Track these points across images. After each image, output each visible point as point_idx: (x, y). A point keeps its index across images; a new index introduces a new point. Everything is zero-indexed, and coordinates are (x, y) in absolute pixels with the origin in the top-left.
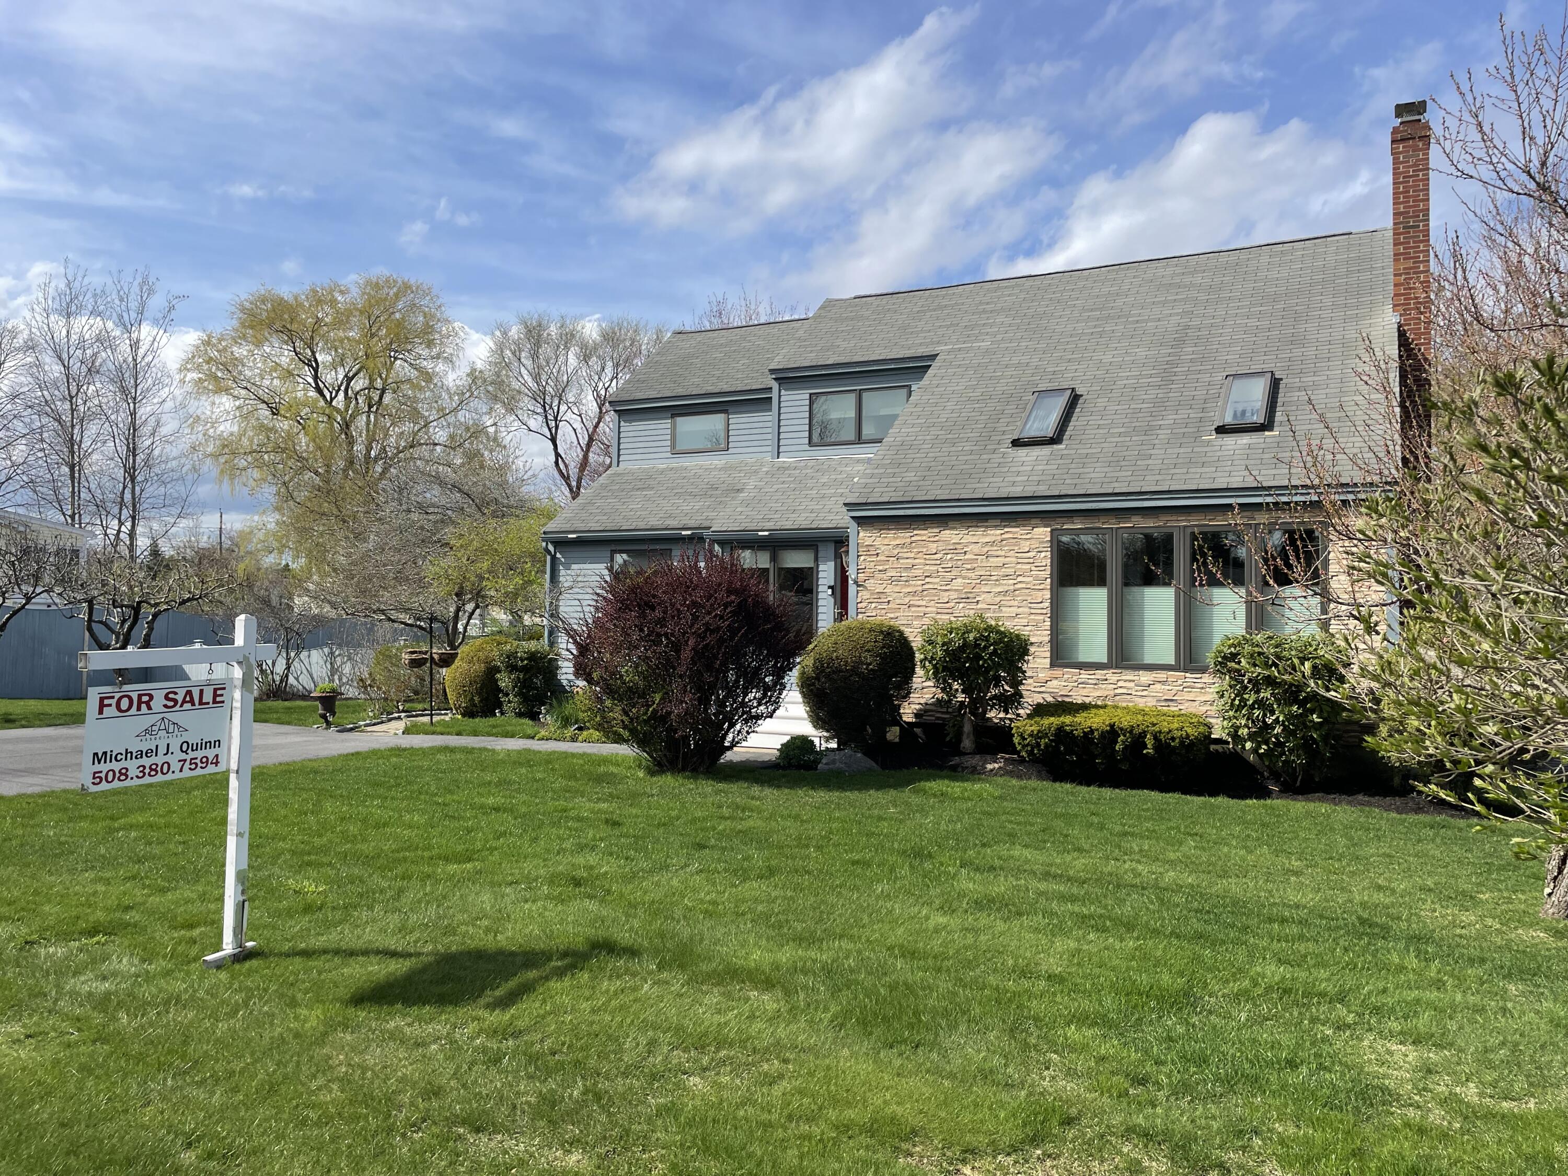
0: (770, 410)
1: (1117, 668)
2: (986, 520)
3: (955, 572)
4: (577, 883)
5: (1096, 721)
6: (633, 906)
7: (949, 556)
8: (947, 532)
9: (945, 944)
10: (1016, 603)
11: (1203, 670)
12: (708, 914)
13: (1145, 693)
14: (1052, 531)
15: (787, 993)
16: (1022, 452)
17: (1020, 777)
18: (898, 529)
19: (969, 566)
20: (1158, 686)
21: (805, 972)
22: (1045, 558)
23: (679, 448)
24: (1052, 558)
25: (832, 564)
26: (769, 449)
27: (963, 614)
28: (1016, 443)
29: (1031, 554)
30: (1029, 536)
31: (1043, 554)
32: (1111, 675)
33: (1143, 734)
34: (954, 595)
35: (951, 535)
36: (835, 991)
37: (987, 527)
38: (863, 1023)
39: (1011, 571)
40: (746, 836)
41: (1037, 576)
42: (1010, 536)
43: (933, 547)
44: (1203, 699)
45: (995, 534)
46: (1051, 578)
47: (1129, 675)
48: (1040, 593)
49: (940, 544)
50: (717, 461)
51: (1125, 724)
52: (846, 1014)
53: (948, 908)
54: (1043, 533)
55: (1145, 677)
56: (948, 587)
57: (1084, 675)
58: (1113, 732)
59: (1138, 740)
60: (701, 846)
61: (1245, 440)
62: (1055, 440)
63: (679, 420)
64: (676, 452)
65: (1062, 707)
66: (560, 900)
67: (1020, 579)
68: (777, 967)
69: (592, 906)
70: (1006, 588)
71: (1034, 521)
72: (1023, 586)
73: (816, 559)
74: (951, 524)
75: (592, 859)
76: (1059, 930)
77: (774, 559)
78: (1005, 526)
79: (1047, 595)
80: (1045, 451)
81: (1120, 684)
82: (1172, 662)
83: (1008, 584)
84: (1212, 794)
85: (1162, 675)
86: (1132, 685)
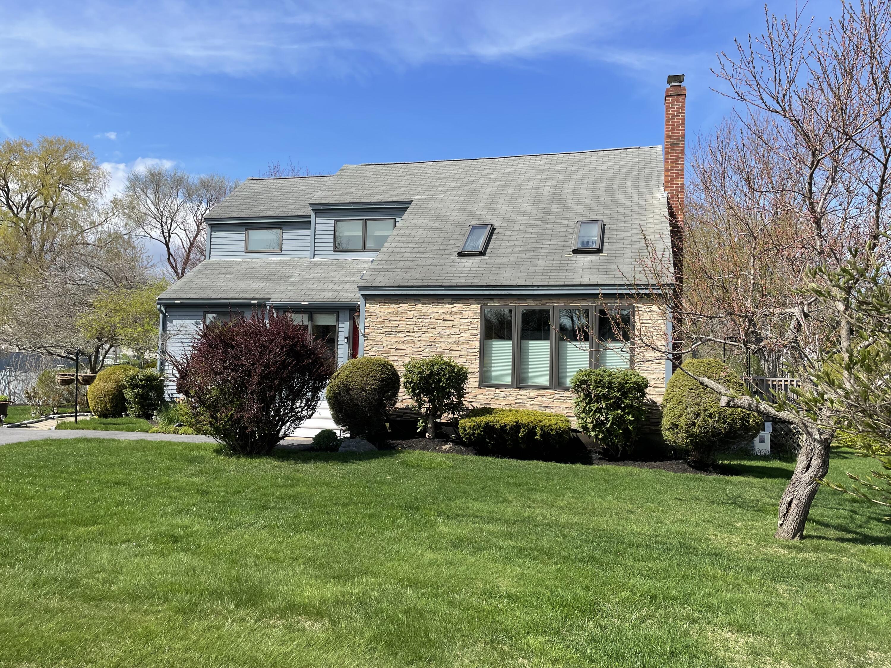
0: (310, 229)
1: (517, 387)
2: (443, 299)
3: (424, 330)
4: (176, 539)
5: (508, 420)
6: (217, 556)
7: (421, 320)
8: (420, 305)
9: (436, 575)
10: (459, 349)
11: (567, 389)
12: (273, 560)
13: (532, 403)
14: (481, 307)
15: (333, 622)
16: (464, 260)
17: (462, 453)
18: (390, 303)
19: (432, 326)
20: (540, 399)
21: (344, 604)
22: (477, 323)
23: (250, 249)
24: (481, 323)
25: (347, 324)
26: (309, 252)
27: (429, 354)
28: (460, 254)
29: (468, 320)
30: (468, 309)
31: (476, 320)
32: (512, 391)
33: (535, 428)
34: (423, 343)
35: (422, 308)
36: (367, 618)
37: (443, 303)
38: (390, 645)
39: (457, 330)
40: (296, 499)
41: (472, 333)
42: (457, 308)
43: (411, 314)
44: (565, 406)
45: (448, 307)
46: (480, 334)
47: (524, 392)
48: (474, 343)
49: (415, 312)
50: (275, 258)
51: (525, 422)
52: (377, 638)
53: (433, 547)
54: (476, 307)
55: (532, 393)
56: (420, 339)
57: (498, 392)
58: (517, 426)
59: (532, 431)
60: (265, 508)
61: (588, 258)
62: (482, 254)
63: (250, 232)
64: (248, 252)
65: (487, 411)
66: (162, 554)
67: (462, 334)
68: (324, 601)
69: (185, 558)
70: (454, 340)
71: (471, 300)
72: (464, 338)
73: (338, 320)
74: (422, 301)
75: (186, 521)
76: (507, 560)
77: (311, 319)
78: (454, 303)
79: (478, 344)
80: (477, 259)
81: (518, 397)
82: (548, 384)
83: (455, 338)
84: (573, 462)
85: (542, 392)
86: (525, 397)
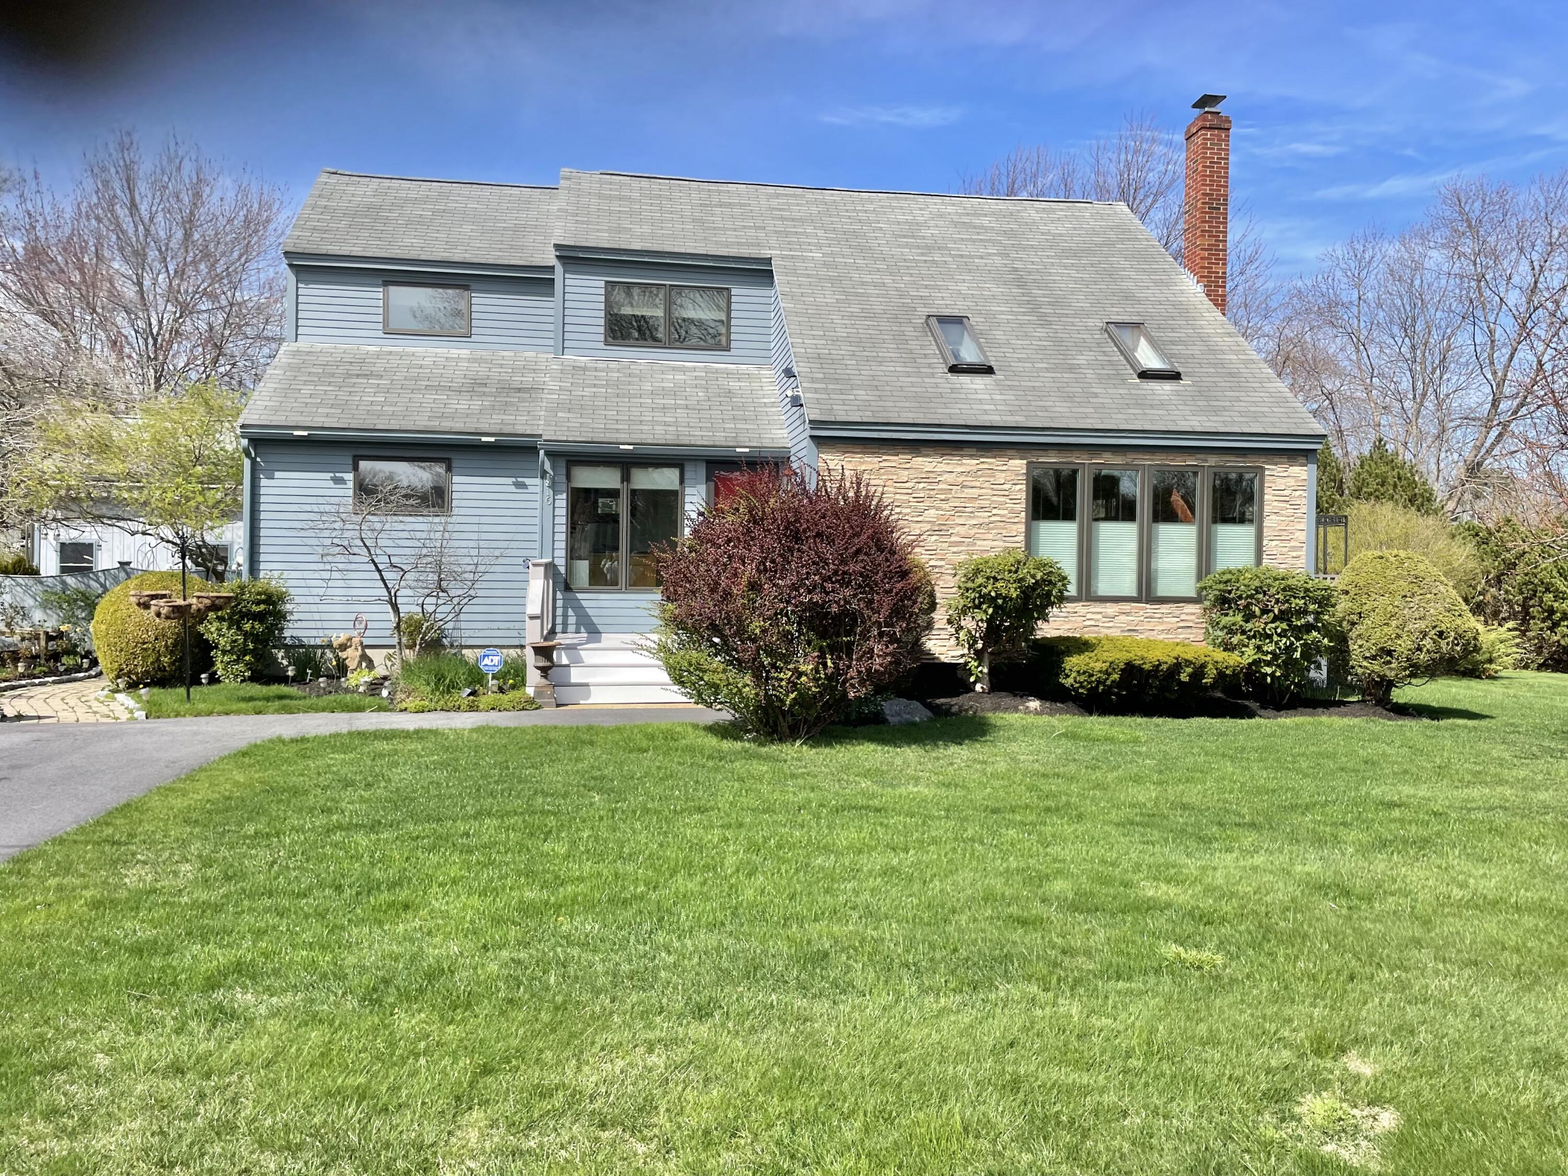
0: (553, 295)
1: (1087, 600)
2: (961, 449)
3: (927, 503)
7: (921, 486)
8: (920, 459)
10: (990, 536)
11: (1164, 600)
13: (1111, 624)
14: (1028, 463)
16: (965, 380)
18: (864, 453)
19: (943, 497)
20: (1123, 618)
22: (1021, 492)
23: (393, 325)
24: (1027, 491)
25: (702, 488)
26: (551, 342)
27: (937, 546)
28: (954, 369)
29: (1006, 487)
30: (1005, 468)
31: (1018, 487)
32: (1079, 607)
34: (927, 527)
35: (925, 463)
37: (962, 456)
39: (986, 503)
41: (1012, 509)
42: (986, 466)
43: (904, 475)
44: (1161, 628)
45: (970, 463)
46: (1027, 512)
47: (1096, 609)
48: (1015, 527)
49: (912, 471)
50: (458, 351)
54: (1018, 465)
55: (1109, 609)
56: (920, 519)
57: (1056, 609)
62: (989, 370)
63: (393, 289)
64: (389, 332)
67: (995, 511)
70: (981, 521)
71: (1010, 452)
72: (998, 518)
73: (682, 481)
74: (924, 451)
77: (626, 478)
78: (982, 456)
79: (1022, 528)
80: (987, 380)
81: (1089, 616)
82: (1135, 594)
83: (983, 517)
85: (1126, 607)
86: (1099, 616)
